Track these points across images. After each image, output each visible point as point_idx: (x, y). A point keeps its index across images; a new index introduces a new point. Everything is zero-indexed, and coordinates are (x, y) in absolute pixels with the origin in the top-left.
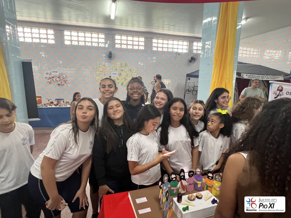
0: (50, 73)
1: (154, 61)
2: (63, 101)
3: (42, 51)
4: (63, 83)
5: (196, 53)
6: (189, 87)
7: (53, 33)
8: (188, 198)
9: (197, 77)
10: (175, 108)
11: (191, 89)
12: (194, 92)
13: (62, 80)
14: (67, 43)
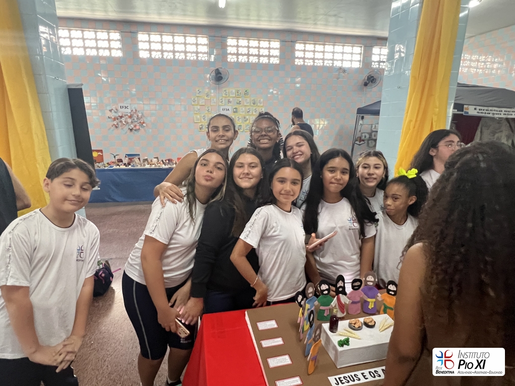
0: (117, 110)
1: (298, 85)
2: (139, 159)
3: (102, 71)
4: (137, 127)
5: (376, 68)
6: (362, 133)
7: (119, 38)
8: (350, 325)
9: (377, 113)
10: (331, 169)
11: (365, 137)
12: (370, 142)
13: (136, 121)
14: (143, 55)
